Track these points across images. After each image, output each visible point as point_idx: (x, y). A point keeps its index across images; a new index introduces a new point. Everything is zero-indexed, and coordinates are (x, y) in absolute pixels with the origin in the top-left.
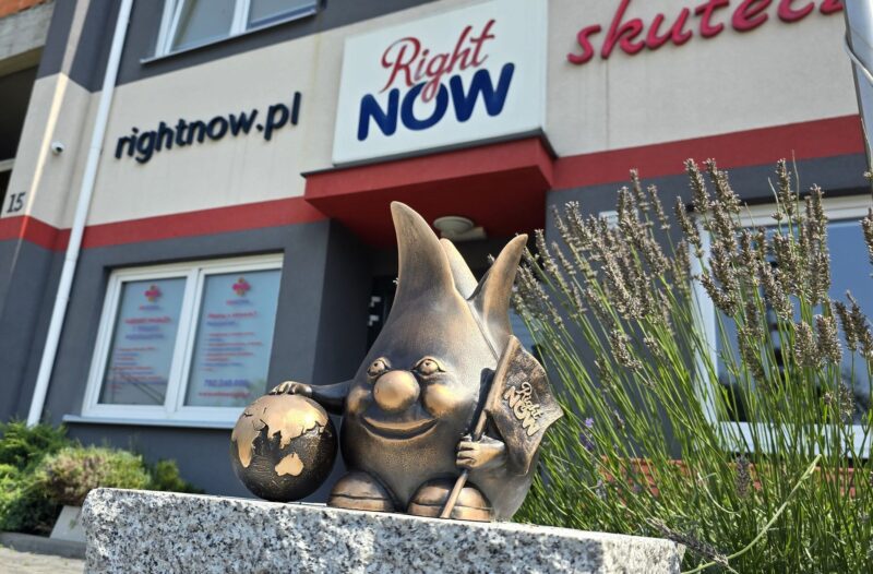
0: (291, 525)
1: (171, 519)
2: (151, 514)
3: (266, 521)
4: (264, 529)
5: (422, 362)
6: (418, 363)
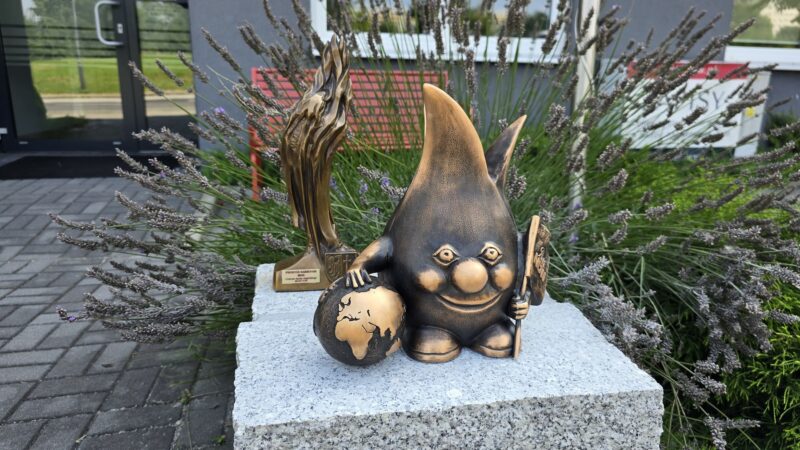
5: (486, 250)
6: (483, 251)
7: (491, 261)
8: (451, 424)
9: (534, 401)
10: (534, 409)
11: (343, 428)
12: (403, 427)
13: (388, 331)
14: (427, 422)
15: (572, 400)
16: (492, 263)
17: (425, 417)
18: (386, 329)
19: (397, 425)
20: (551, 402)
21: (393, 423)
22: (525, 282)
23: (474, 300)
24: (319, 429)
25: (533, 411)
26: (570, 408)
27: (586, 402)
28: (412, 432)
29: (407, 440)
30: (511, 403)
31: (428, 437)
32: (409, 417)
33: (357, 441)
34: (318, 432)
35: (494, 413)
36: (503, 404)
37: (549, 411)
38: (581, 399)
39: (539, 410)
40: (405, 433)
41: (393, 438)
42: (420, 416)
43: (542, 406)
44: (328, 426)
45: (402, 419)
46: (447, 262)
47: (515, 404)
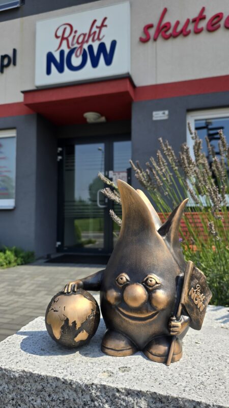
0: (98, 394)
1: (25, 383)
2: (12, 381)
3: (83, 391)
4: (83, 395)
5: (147, 279)
6: (145, 279)
7: (150, 286)
8: (91, 397)
9: (155, 396)
10: (155, 403)
11: (26, 380)
12: (60, 390)
13: (74, 323)
14: (75, 391)
15: (186, 404)
16: (151, 288)
17: (74, 386)
18: (73, 321)
19: (56, 387)
20: (168, 400)
21: (54, 385)
22: (180, 308)
23: (137, 313)
24: (12, 377)
25: (154, 405)
28: (66, 397)
29: (63, 401)
30: (136, 392)
31: (76, 404)
32: (63, 383)
33: (34, 392)
34: (12, 379)
35: (122, 397)
36: (130, 392)
40: (61, 395)
41: (55, 397)
42: (70, 384)
43: (162, 402)
44: (17, 375)
45: (59, 384)
47: (139, 394)
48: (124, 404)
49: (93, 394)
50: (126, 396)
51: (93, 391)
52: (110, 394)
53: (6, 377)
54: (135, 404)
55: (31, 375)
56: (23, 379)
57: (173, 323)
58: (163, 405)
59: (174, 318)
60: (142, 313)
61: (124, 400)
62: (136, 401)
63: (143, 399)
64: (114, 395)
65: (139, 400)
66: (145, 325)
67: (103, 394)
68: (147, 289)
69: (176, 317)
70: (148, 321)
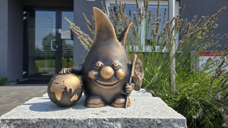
0: (92, 124)
1: (40, 126)
3: (82, 124)
4: (82, 126)
5: (114, 64)
6: (112, 64)
7: (115, 67)
8: (87, 126)
9: (125, 120)
10: (126, 123)
11: (41, 124)
12: (67, 126)
13: (71, 90)
14: (77, 125)
15: (143, 121)
16: (116, 68)
17: (76, 122)
18: (70, 88)
19: (64, 124)
20: (133, 120)
21: (62, 124)
22: (131, 79)
23: (108, 82)
24: (31, 123)
25: (125, 125)
26: (142, 124)
27: (149, 122)
30: (115, 120)
32: (69, 121)
34: (30, 125)
35: (107, 123)
36: (111, 120)
37: (132, 125)
38: (147, 120)
39: (128, 124)
42: (74, 121)
43: (129, 122)
44: (34, 122)
45: (66, 122)
46: (98, 67)
47: (117, 120)
48: (108, 127)
49: (89, 124)
50: (109, 122)
51: (89, 123)
52: (100, 123)
53: (26, 125)
54: (115, 126)
55: (45, 121)
56: (39, 124)
57: (128, 87)
58: (130, 124)
59: (128, 84)
60: (111, 82)
61: (108, 125)
62: (115, 124)
63: (119, 122)
64: (102, 123)
65: (117, 123)
66: (112, 89)
67: (95, 124)
68: (114, 69)
69: (129, 83)
70: (114, 86)
